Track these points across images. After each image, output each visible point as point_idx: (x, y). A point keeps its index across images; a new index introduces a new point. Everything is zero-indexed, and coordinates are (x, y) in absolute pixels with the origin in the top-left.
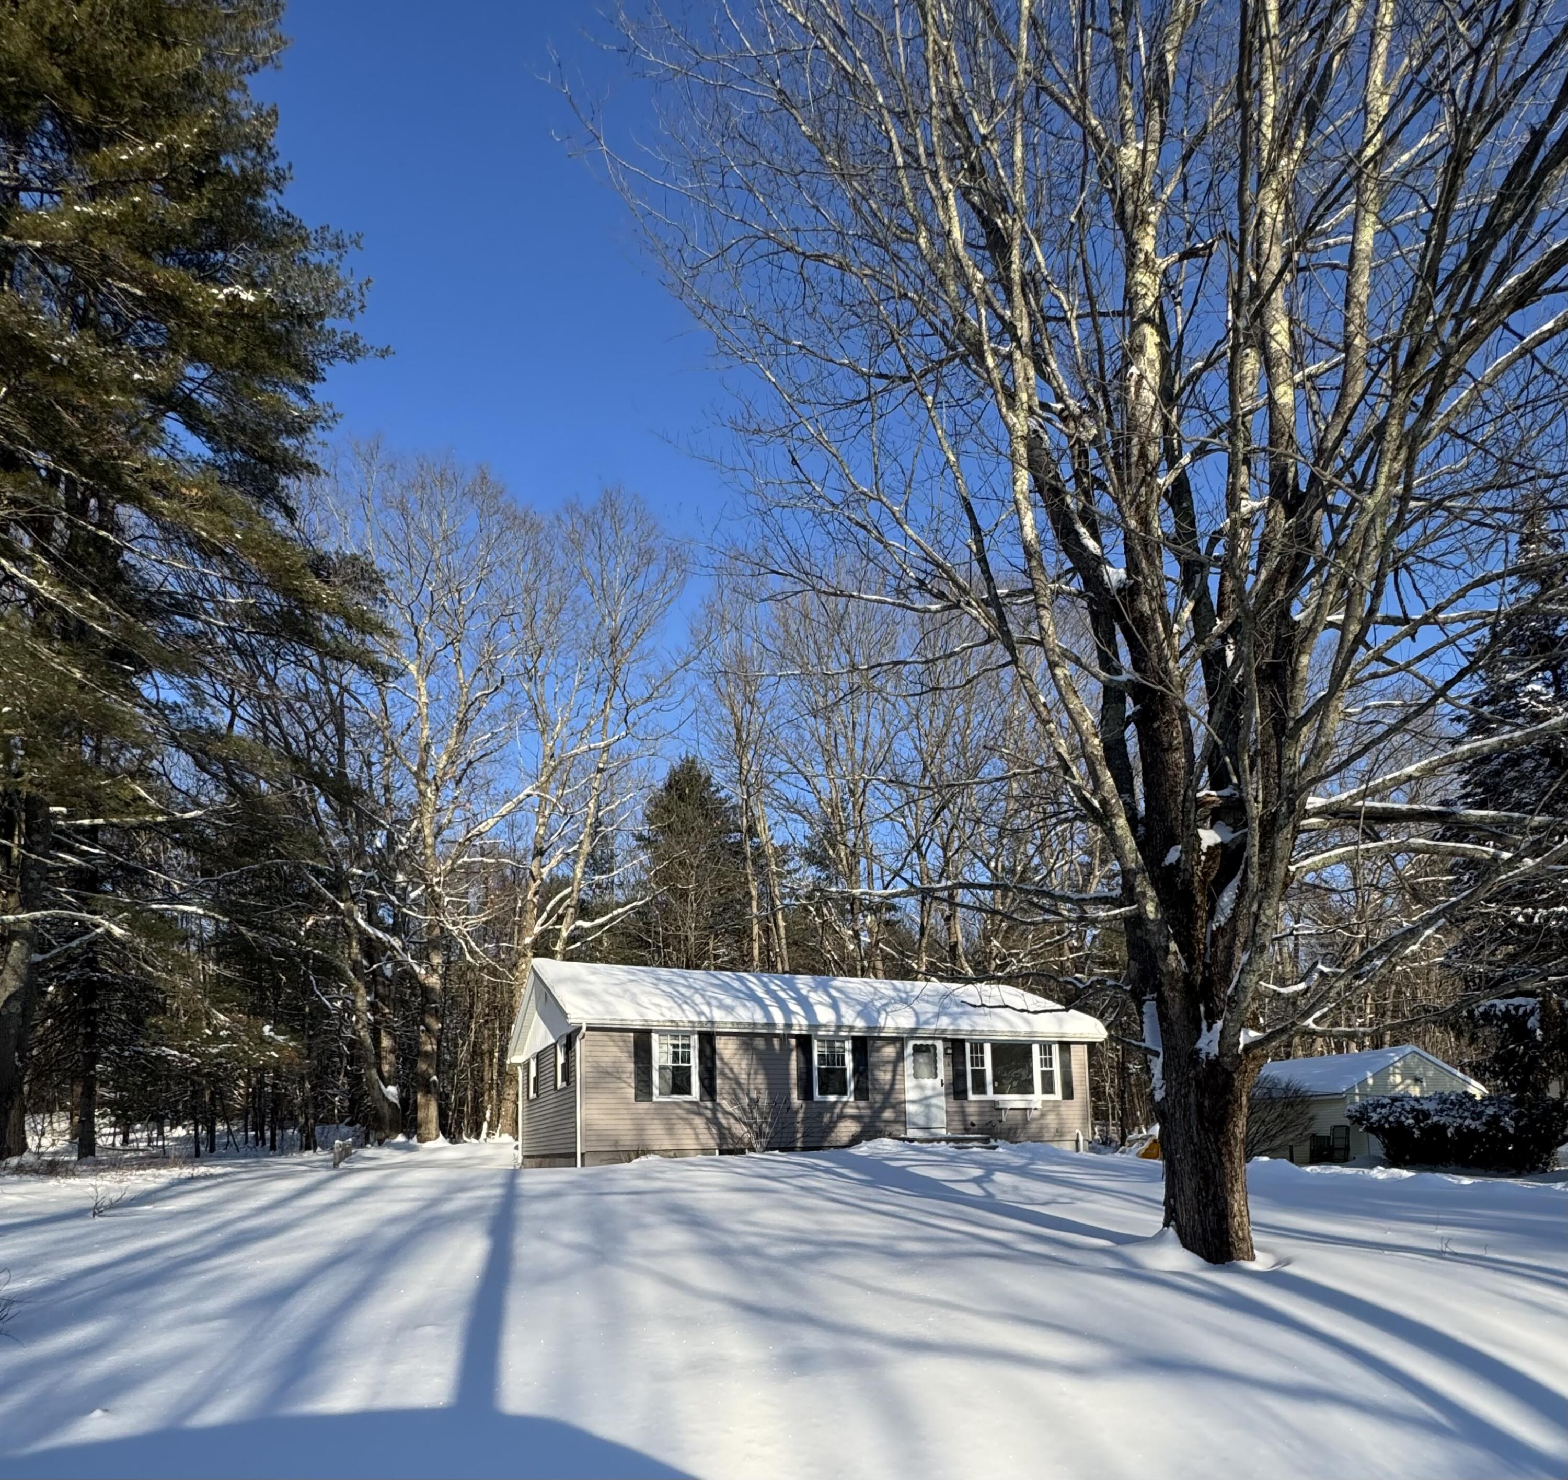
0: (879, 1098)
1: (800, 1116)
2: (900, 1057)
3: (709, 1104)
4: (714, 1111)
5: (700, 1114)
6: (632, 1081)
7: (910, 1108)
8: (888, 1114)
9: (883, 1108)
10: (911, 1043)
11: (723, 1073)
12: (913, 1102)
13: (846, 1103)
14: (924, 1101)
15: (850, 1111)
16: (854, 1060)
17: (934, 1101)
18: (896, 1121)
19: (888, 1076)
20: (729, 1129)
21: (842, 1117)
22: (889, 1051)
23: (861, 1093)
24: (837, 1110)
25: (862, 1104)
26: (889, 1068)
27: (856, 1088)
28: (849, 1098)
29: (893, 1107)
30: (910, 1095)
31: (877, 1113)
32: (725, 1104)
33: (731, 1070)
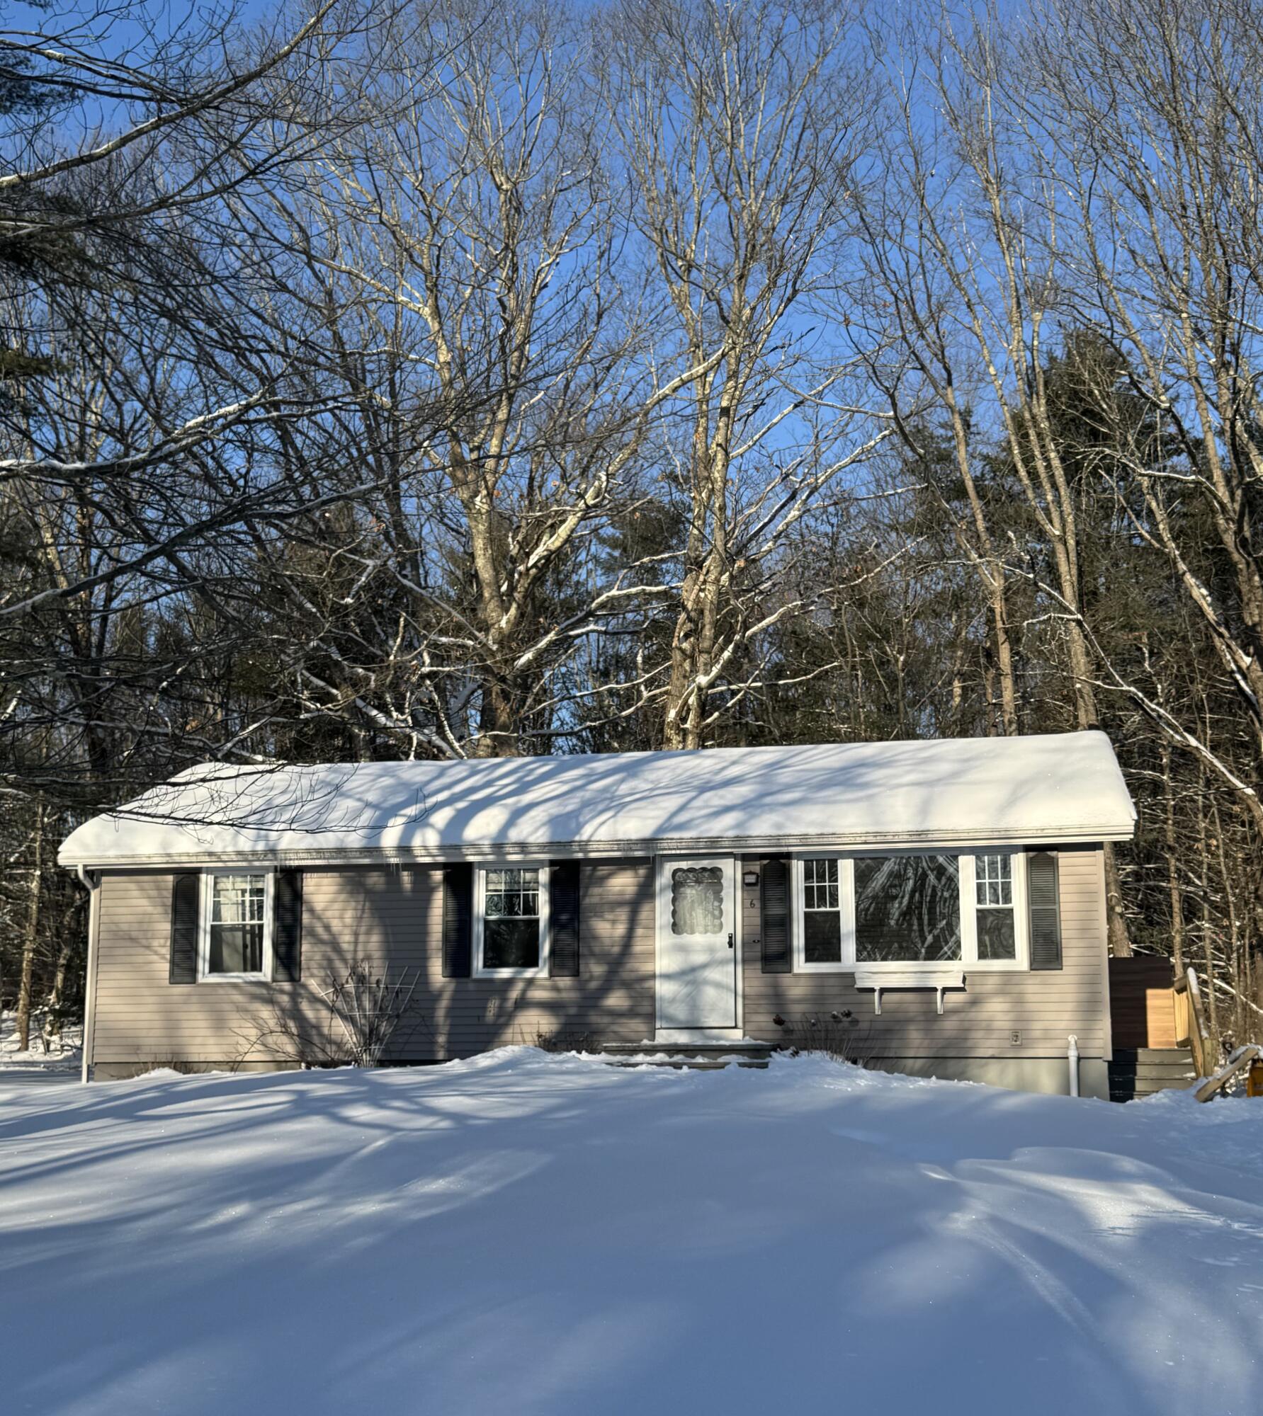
0: (597, 969)
1: (444, 1003)
2: (646, 892)
3: (287, 986)
4: (294, 996)
5: (270, 1001)
6: (166, 952)
7: (663, 989)
8: (616, 1000)
9: (605, 989)
10: (669, 867)
11: (312, 933)
12: (667, 977)
13: (530, 982)
14: (689, 975)
15: (538, 994)
16: (553, 902)
17: (713, 974)
18: (631, 1013)
19: (621, 929)
20: (317, 1028)
21: (523, 1004)
22: (623, 883)
23: (566, 960)
24: (514, 994)
25: (565, 981)
26: (623, 914)
27: (553, 952)
28: (541, 973)
29: (627, 985)
30: (663, 963)
31: (591, 1000)
32: (313, 984)
33: (327, 928)
